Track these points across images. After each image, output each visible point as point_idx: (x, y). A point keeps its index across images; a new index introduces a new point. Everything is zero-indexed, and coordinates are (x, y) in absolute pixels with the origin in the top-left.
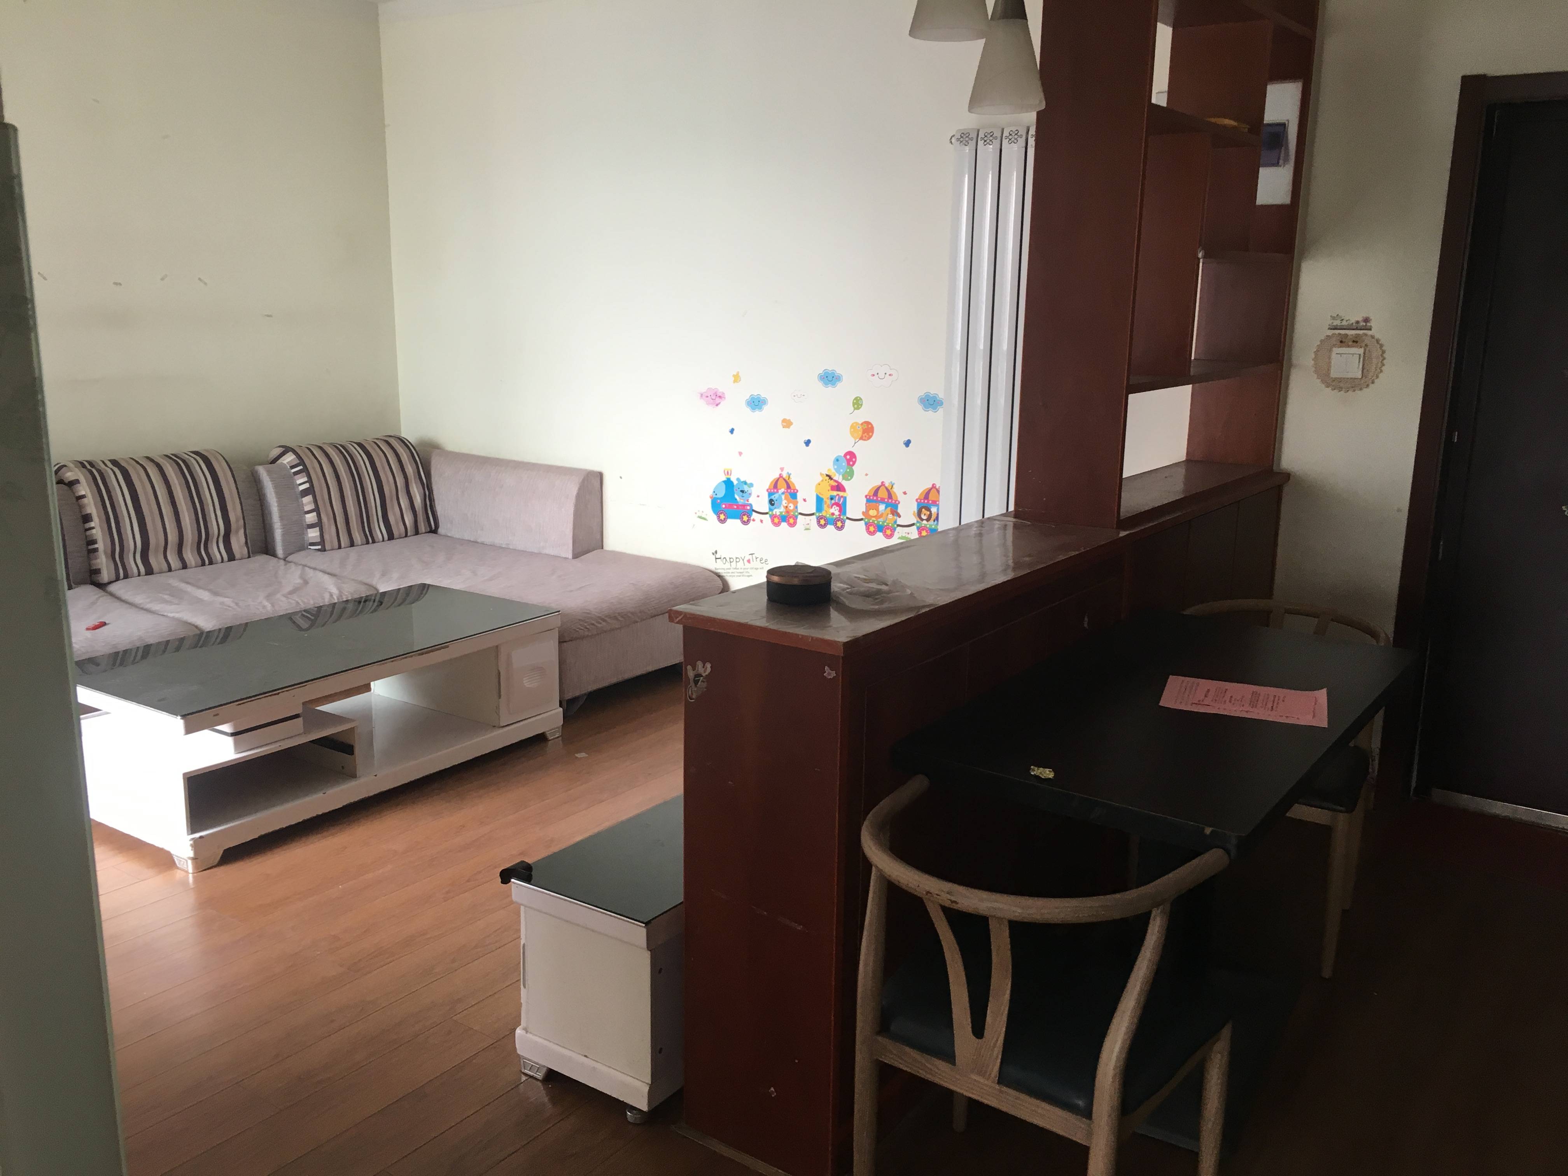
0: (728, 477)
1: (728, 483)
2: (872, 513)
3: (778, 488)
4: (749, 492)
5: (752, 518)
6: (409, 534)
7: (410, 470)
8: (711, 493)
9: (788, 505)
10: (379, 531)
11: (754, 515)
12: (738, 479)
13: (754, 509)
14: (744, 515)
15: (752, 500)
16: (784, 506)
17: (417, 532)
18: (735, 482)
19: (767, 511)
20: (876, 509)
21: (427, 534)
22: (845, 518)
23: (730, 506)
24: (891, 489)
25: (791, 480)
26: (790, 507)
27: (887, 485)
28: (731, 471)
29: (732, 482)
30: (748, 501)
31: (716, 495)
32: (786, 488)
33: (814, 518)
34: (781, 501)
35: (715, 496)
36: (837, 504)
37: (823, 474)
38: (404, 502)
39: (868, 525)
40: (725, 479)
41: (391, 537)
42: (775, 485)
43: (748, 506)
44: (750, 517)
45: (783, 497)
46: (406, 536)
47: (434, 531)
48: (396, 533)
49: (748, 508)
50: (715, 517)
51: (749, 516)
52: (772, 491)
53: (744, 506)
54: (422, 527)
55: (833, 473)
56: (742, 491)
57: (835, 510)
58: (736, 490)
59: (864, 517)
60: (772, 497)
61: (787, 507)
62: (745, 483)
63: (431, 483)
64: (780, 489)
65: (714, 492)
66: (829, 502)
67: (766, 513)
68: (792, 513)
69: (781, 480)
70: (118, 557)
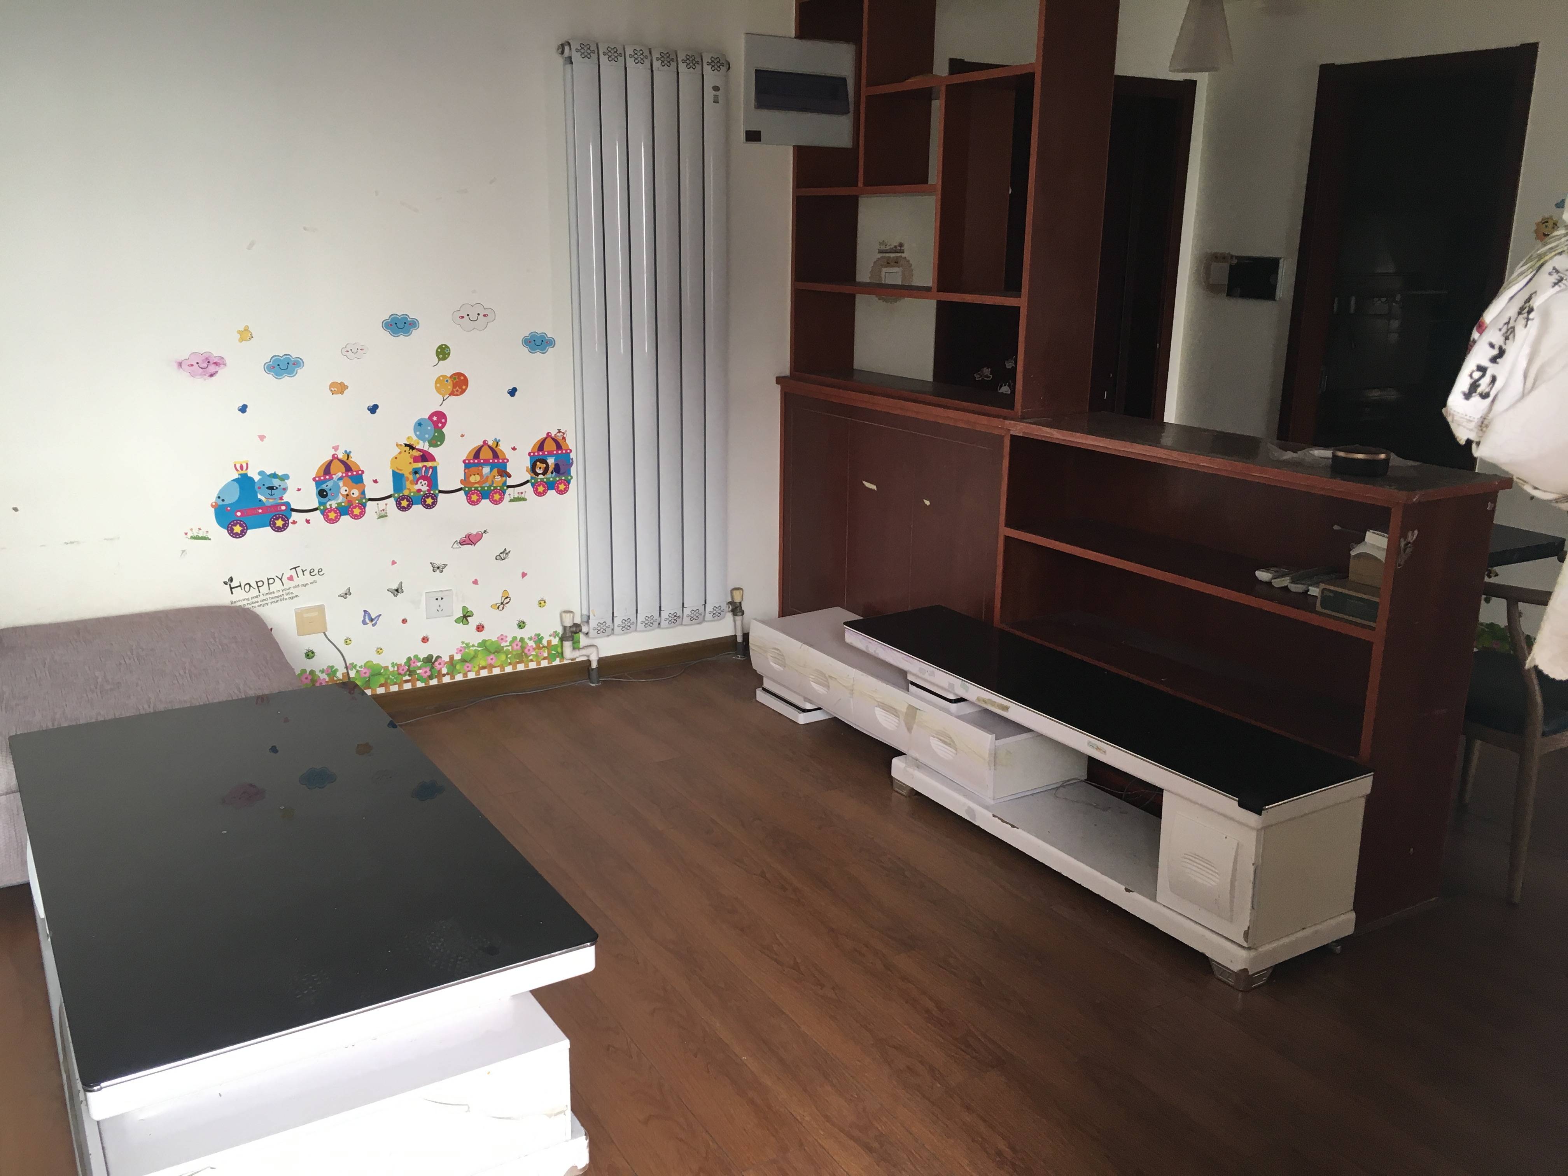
0: (244, 472)
2: (474, 479)
4: (282, 487)
5: (291, 521)
8: (213, 499)
9: (350, 491)
11: (295, 516)
12: (261, 473)
13: (293, 507)
14: (278, 518)
15: (289, 497)
16: (342, 495)
18: (257, 478)
22: (437, 492)
24: (497, 446)
25: (351, 459)
26: (353, 494)
27: (490, 443)
28: (247, 464)
29: (251, 479)
30: (281, 499)
31: (223, 501)
32: (344, 471)
33: (392, 502)
35: (221, 503)
36: (424, 478)
37: (401, 445)
39: (468, 495)
40: (236, 475)
42: (326, 470)
43: (283, 505)
44: (288, 520)
45: (341, 484)
49: (283, 508)
50: (224, 532)
51: (286, 519)
52: (322, 478)
53: (276, 507)
55: (414, 441)
56: (271, 488)
57: (423, 486)
58: (259, 488)
59: (463, 486)
60: (324, 487)
61: (347, 495)
62: (274, 476)
64: (335, 474)
65: (219, 497)
66: (411, 477)
68: (357, 502)
69: (336, 462)
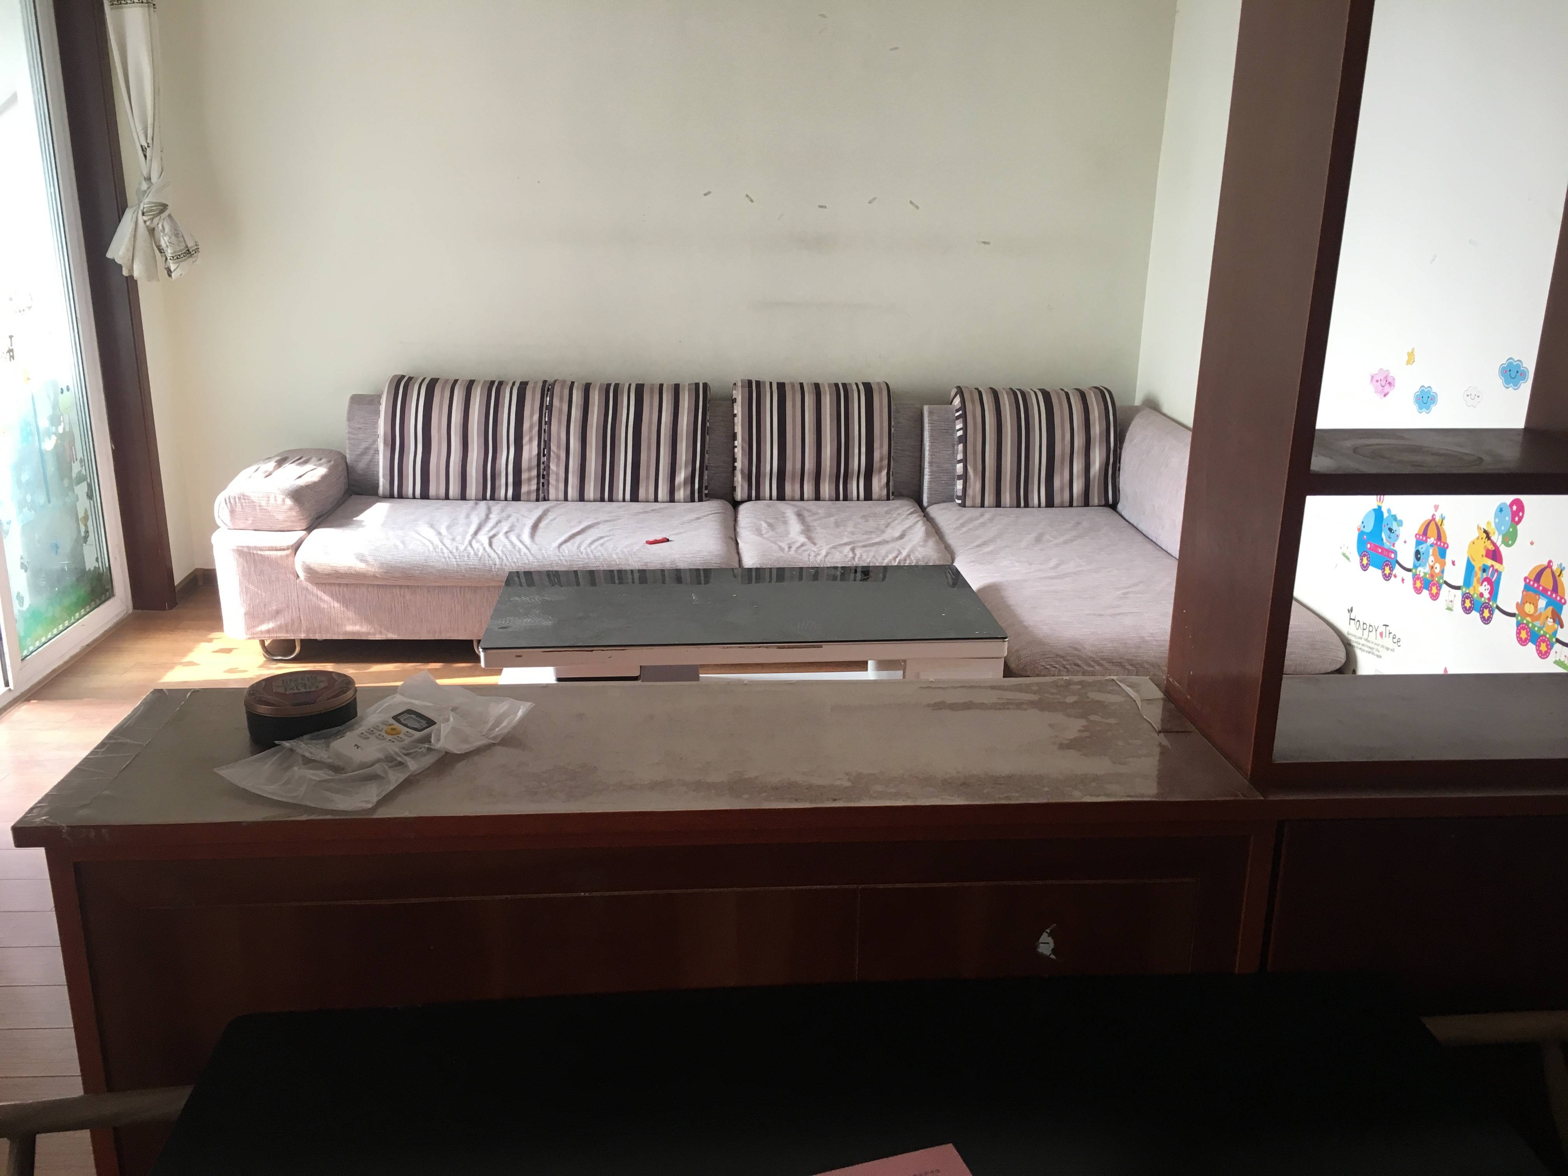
1: (1378, 513)
2: (1529, 608)
3: (1428, 535)
4: (1397, 533)
5: (1394, 573)
6: (1075, 504)
7: (1096, 429)
8: (1358, 523)
9: (1434, 564)
10: (1038, 494)
11: (1397, 570)
12: (1389, 511)
13: (1398, 559)
14: (1387, 565)
15: (1399, 547)
16: (1429, 565)
17: (1086, 503)
18: (1386, 515)
19: (1410, 566)
20: (1533, 604)
21: (1102, 507)
22: (1495, 606)
24: (1559, 575)
25: (1444, 527)
26: (1436, 568)
27: (1555, 568)
29: (1382, 513)
30: (1394, 545)
31: (1364, 527)
32: (1436, 538)
33: (1459, 593)
34: (1428, 556)
35: (1362, 529)
36: (1488, 580)
37: (1480, 529)
38: (1078, 466)
39: (1520, 627)
40: (1376, 507)
41: (1050, 504)
42: (1425, 532)
43: (1393, 552)
44: (1392, 571)
45: (1431, 551)
46: (1071, 505)
47: (1114, 506)
48: (1057, 500)
49: (1393, 556)
50: (1358, 558)
51: (1391, 569)
52: (1421, 537)
53: (1389, 551)
54: (1095, 499)
55: (1492, 529)
56: (1390, 530)
57: (1485, 589)
58: (1385, 526)
59: (1517, 613)
60: (1420, 548)
61: (1433, 567)
62: (1395, 518)
63: (1121, 449)
64: (1430, 538)
65: (1363, 523)
66: (1480, 573)
68: (1437, 579)
69: (1433, 523)
70: (754, 479)
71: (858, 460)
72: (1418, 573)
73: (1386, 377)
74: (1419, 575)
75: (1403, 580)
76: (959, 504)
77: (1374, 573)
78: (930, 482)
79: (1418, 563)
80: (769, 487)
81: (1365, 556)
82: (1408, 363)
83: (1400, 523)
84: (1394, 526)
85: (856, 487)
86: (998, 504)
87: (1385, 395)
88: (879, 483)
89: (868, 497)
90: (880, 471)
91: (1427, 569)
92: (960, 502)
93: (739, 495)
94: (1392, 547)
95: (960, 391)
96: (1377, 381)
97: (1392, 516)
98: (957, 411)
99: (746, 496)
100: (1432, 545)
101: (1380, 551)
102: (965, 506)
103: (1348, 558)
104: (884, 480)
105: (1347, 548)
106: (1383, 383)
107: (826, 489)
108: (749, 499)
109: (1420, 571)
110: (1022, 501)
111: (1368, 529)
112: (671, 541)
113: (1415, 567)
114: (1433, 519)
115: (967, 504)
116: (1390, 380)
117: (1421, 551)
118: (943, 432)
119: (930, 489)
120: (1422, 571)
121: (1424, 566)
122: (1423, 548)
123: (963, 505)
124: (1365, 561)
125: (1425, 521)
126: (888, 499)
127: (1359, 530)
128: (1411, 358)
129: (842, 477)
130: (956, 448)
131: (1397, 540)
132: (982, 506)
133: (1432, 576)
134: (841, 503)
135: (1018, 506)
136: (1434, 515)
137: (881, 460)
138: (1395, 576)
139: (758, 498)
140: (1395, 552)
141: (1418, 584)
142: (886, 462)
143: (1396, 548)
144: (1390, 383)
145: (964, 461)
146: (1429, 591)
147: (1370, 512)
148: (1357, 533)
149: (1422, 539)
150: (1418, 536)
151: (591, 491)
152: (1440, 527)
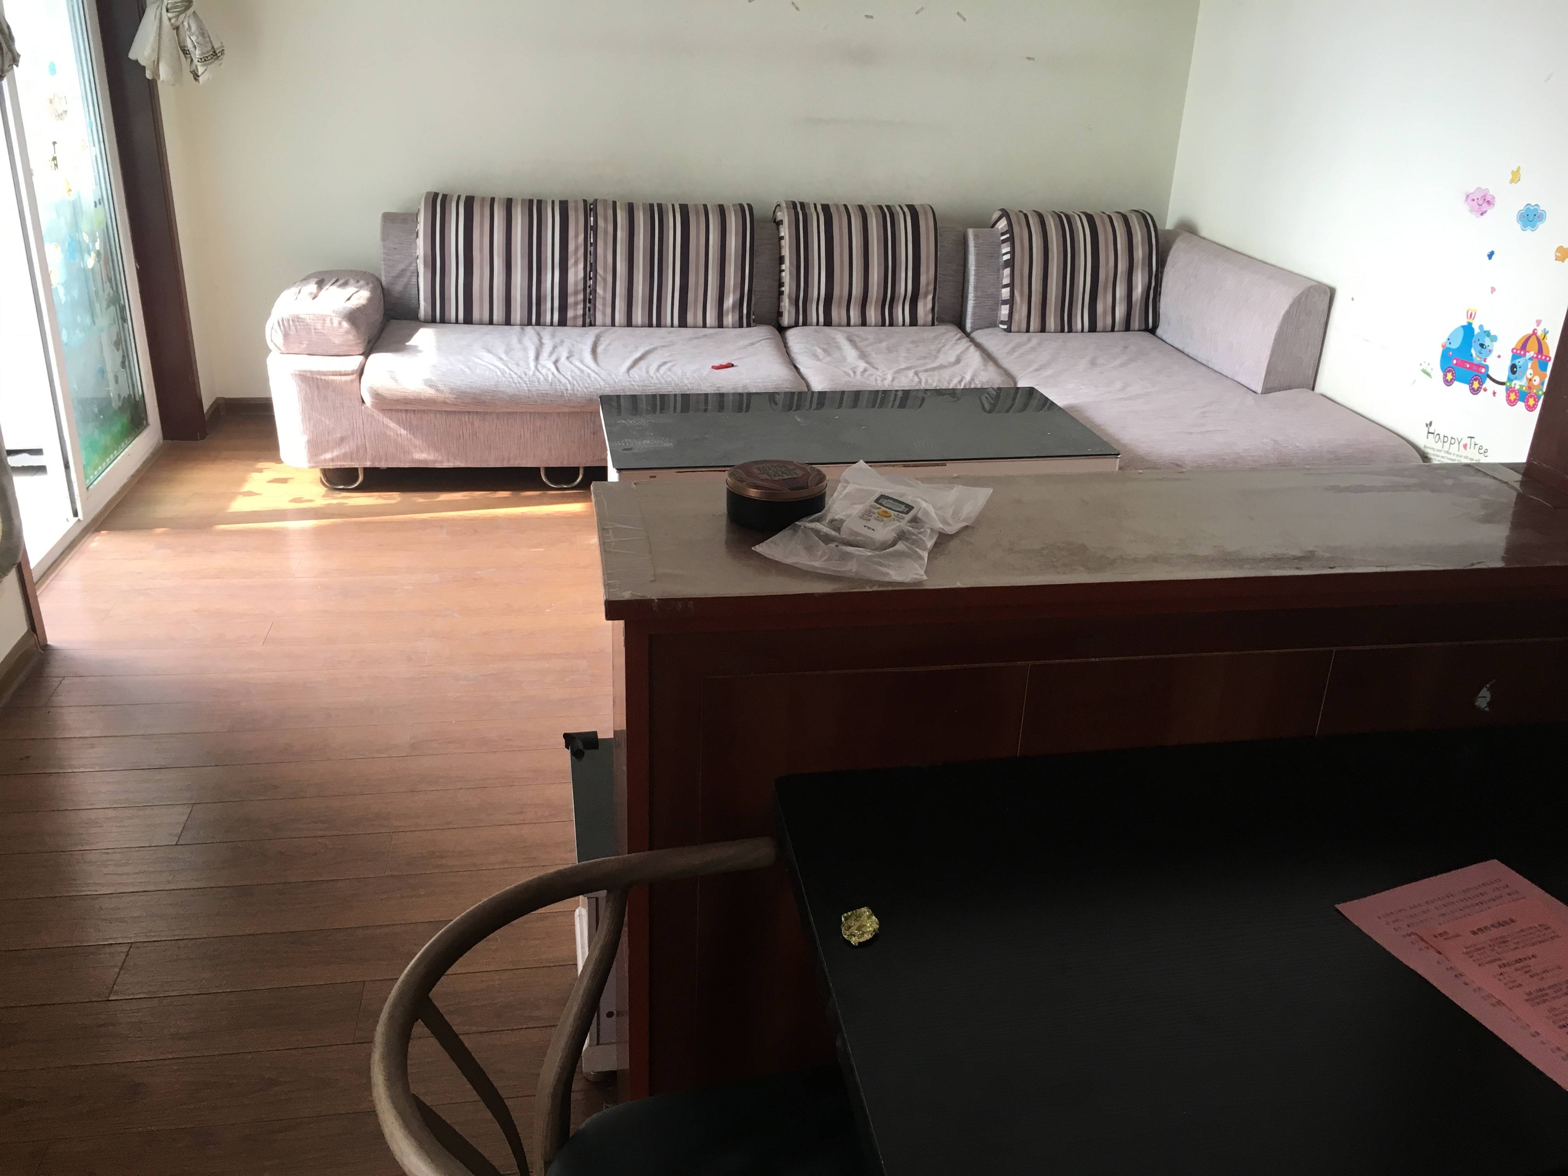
0: (1470, 321)
1: (1468, 329)
3: (1528, 349)
4: (1490, 348)
5: (1484, 386)
6: (1116, 328)
7: (1139, 253)
8: (1445, 338)
9: (1533, 377)
10: (1081, 319)
11: (1488, 383)
12: (1481, 327)
13: (1490, 373)
14: (1476, 380)
15: (1491, 361)
16: (1527, 378)
17: (1127, 328)
18: (1477, 331)
19: (1504, 379)
21: (1142, 332)
23: (1461, 364)
25: (1546, 341)
26: (1535, 380)
28: (1475, 313)
29: (1473, 330)
30: (1485, 360)
31: (1450, 343)
32: (1537, 352)
34: (1527, 369)
35: (1448, 345)
38: (1121, 291)
40: (1465, 324)
41: (1093, 328)
42: (1524, 345)
43: (1484, 367)
44: (1482, 385)
45: (1530, 365)
46: (1113, 330)
47: (1153, 331)
48: (1100, 325)
49: (1483, 370)
50: (1442, 374)
51: (1481, 383)
52: (1519, 352)
53: (1479, 366)
54: (1136, 323)
56: (1482, 345)
58: (1475, 342)
60: (1516, 362)
61: (1530, 380)
62: (1488, 334)
63: (1162, 273)
64: (1529, 352)
65: (1449, 339)
67: (1502, 384)
68: (1535, 391)
69: (1533, 338)
70: (801, 303)
71: (904, 285)
72: (1513, 386)
73: (1485, 196)
74: (1514, 387)
75: (1494, 393)
76: (1005, 330)
77: (1461, 388)
78: (975, 307)
79: (1513, 376)
80: (816, 312)
81: (1449, 371)
82: (1512, 181)
83: (1494, 339)
84: (1487, 341)
85: (901, 313)
86: (1043, 329)
87: (1482, 214)
88: (924, 308)
89: (914, 322)
90: (926, 296)
91: (1524, 382)
92: (1005, 327)
93: (786, 320)
94: (1483, 362)
95: (1005, 214)
96: (1473, 200)
97: (1485, 332)
98: (1003, 234)
99: (793, 322)
100: (1531, 359)
101: (1468, 366)
102: (1010, 331)
103: (1428, 374)
104: (930, 306)
105: (1429, 364)
106: (1480, 202)
107: (872, 314)
108: (796, 325)
109: (1515, 384)
110: (1066, 326)
111: (1455, 345)
112: (736, 366)
113: (1510, 380)
114: (1534, 333)
115: (1013, 329)
116: (1488, 198)
117: (1518, 365)
118: (989, 255)
119: (974, 314)
120: (1517, 384)
121: (1520, 379)
122: (1520, 362)
123: (1009, 330)
124: (1449, 376)
125: (1525, 336)
126: (933, 324)
127: (1443, 346)
128: (1516, 177)
129: (888, 302)
130: (1001, 272)
131: (1488, 355)
132: (1028, 331)
133: (1530, 388)
134: (887, 329)
135: (1062, 331)
136: (1535, 329)
137: (928, 284)
138: (1485, 390)
139: (805, 324)
140: (1487, 367)
141: (1513, 397)
142: (931, 287)
143: (1488, 363)
144: (1488, 202)
145: (1011, 285)
146: (1525, 402)
147: (1456, 330)
148: (1441, 349)
149: (1520, 353)
150: (1515, 351)
151: (639, 316)
152: (1542, 341)
